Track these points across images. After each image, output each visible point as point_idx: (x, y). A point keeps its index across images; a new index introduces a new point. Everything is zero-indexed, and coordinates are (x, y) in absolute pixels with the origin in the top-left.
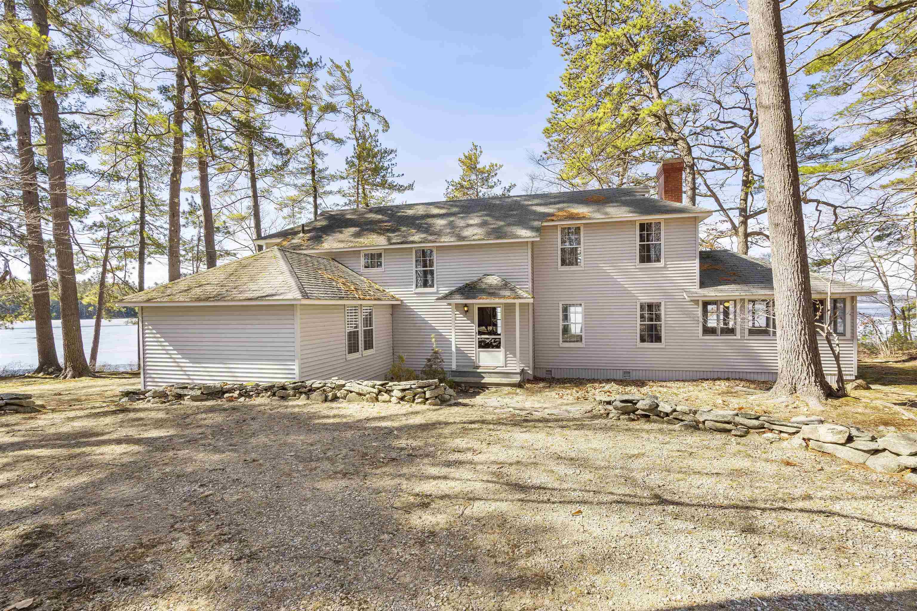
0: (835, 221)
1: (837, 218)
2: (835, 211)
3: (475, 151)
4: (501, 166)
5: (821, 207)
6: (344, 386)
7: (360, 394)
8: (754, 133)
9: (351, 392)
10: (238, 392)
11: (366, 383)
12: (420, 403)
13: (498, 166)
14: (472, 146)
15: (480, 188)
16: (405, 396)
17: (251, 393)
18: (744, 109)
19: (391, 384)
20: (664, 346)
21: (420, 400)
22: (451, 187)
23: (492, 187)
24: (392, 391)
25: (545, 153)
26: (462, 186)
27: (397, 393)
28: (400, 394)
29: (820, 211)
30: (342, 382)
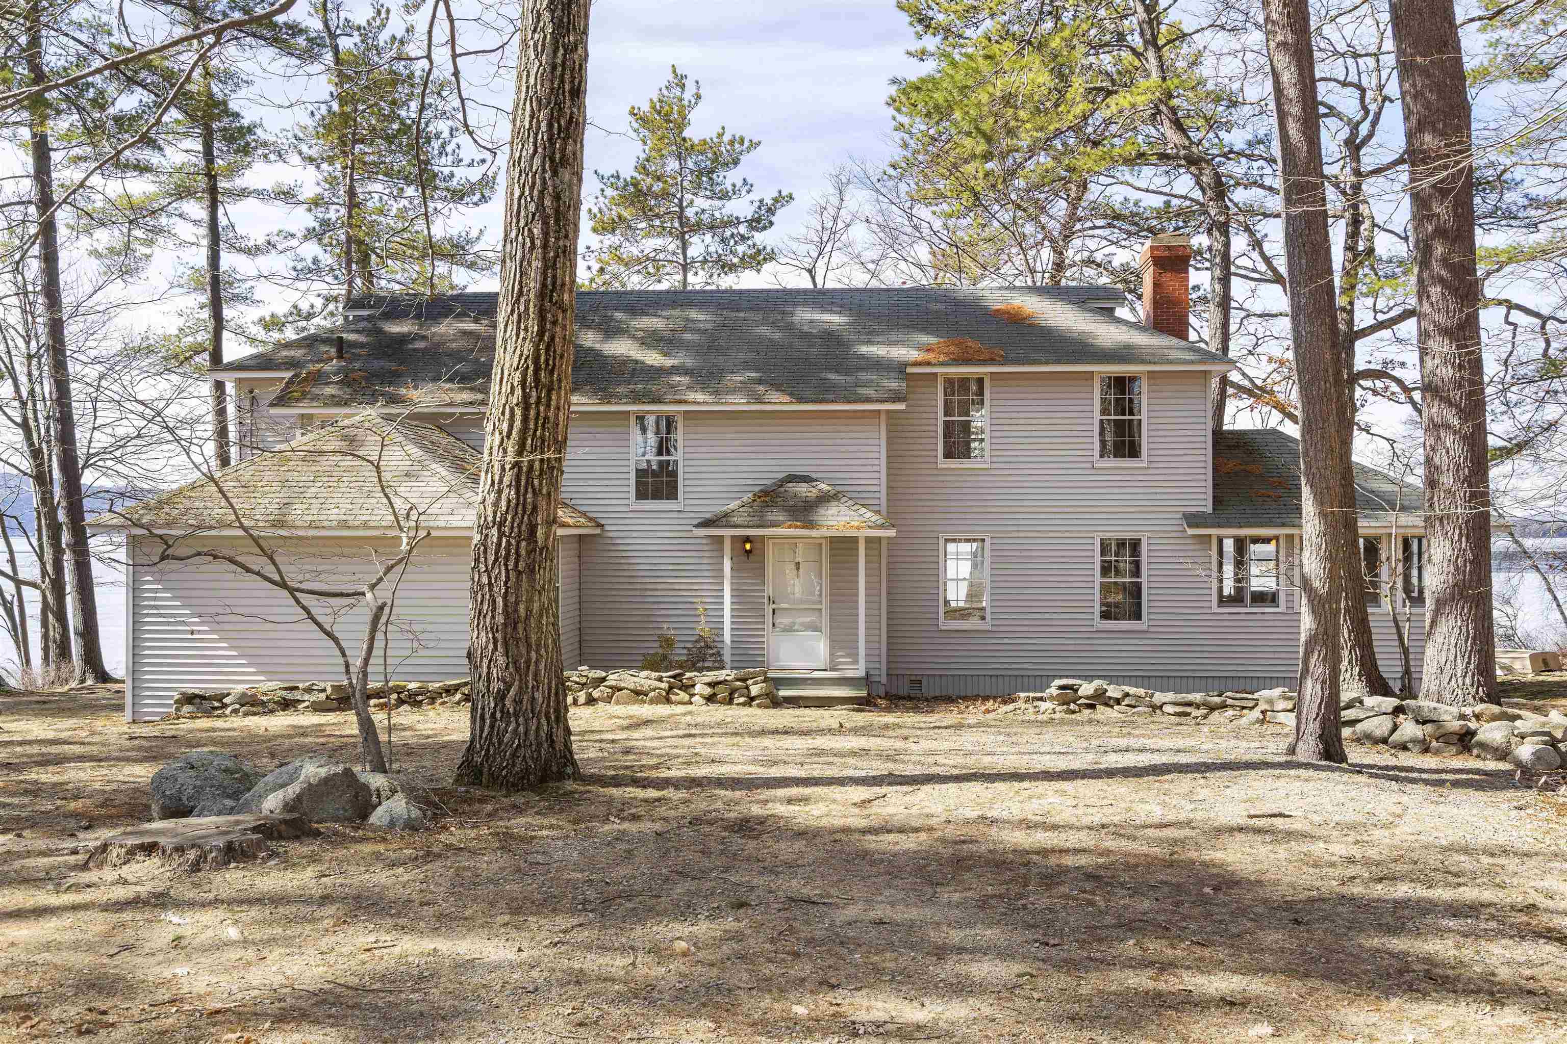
0: (1546, 350)
1: (1548, 342)
2: (1543, 327)
3: (677, 91)
4: (754, 145)
5: (1516, 316)
6: (604, 679)
7: (637, 693)
8: (1370, 135)
9: (620, 689)
10: (395, 696)
11: (644, 673)
12: (744, 704)
13: (746, 144)
14: (671, 77)
15: (688, 197)
16: (715, 695)
17: (420, 698)
18: (1344, 84)
19: (688, 675)
20: (1145, 628)
21: (742, 700)
22: (609, 192)
23: (724, 196)
24: (693, 686)
25: (894, 167)
26: (639, 193)
27: (701, 689)
28: (708, 691)
29: (1515, 326)
30: (600, 674)
